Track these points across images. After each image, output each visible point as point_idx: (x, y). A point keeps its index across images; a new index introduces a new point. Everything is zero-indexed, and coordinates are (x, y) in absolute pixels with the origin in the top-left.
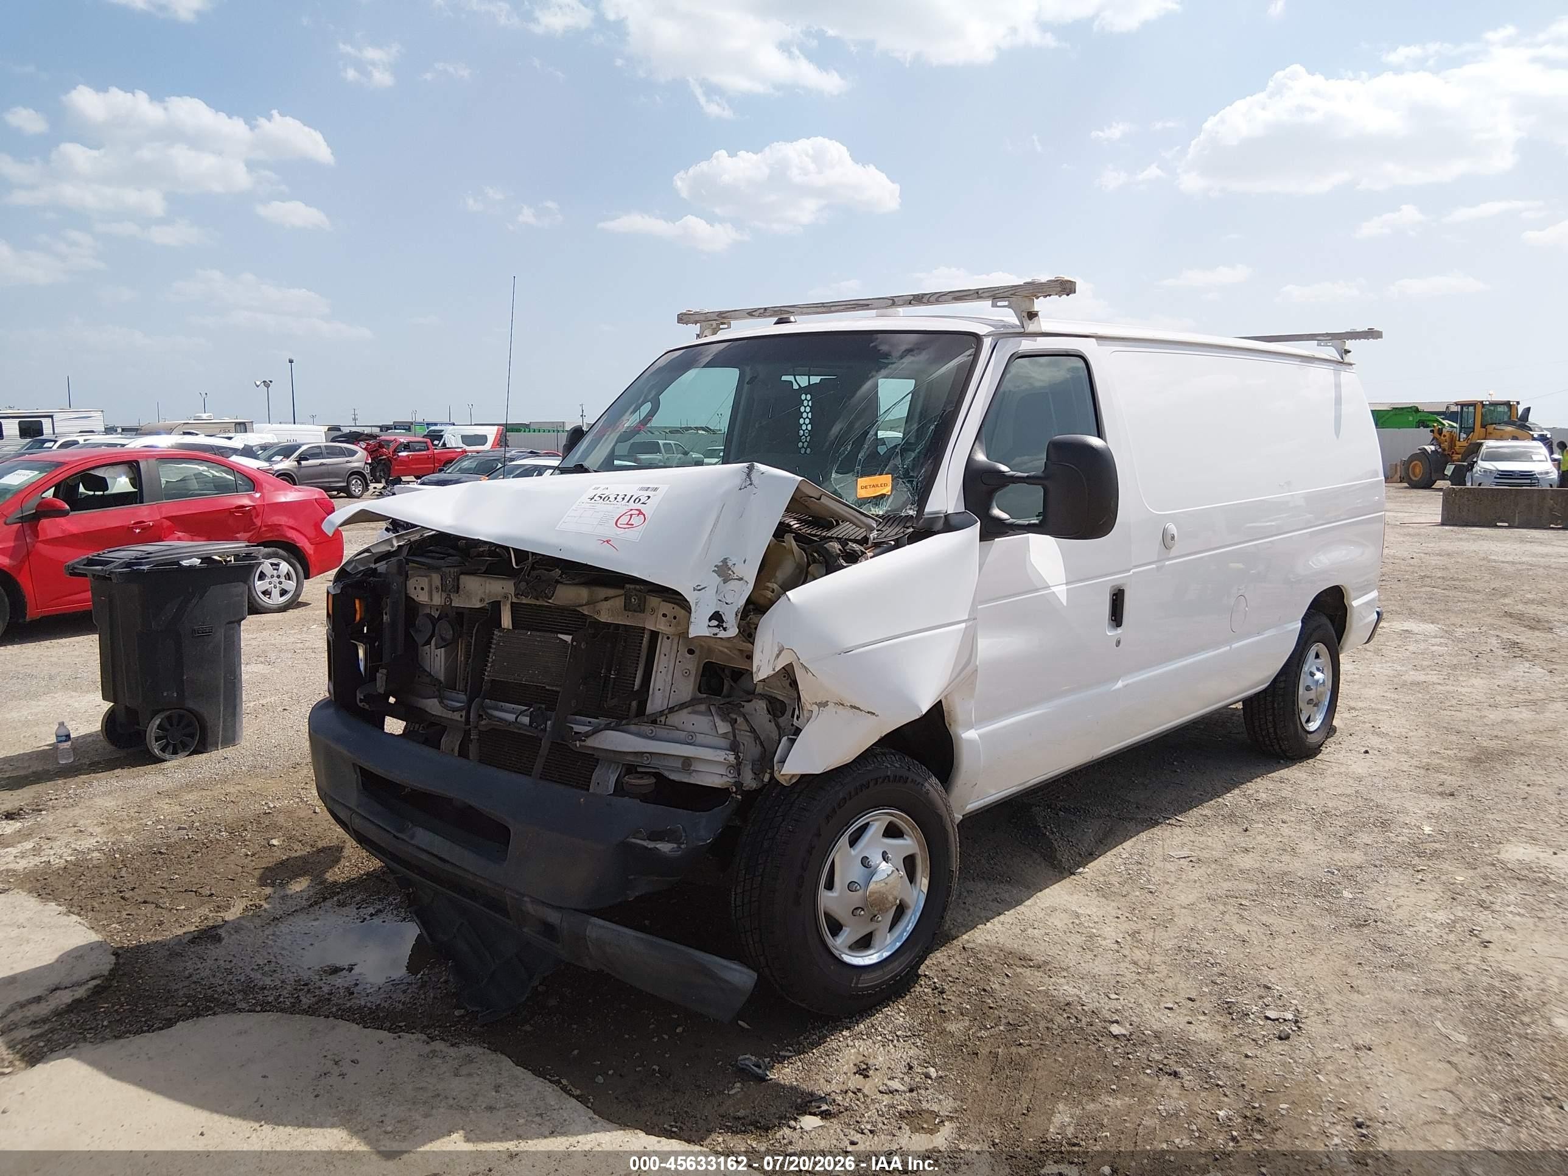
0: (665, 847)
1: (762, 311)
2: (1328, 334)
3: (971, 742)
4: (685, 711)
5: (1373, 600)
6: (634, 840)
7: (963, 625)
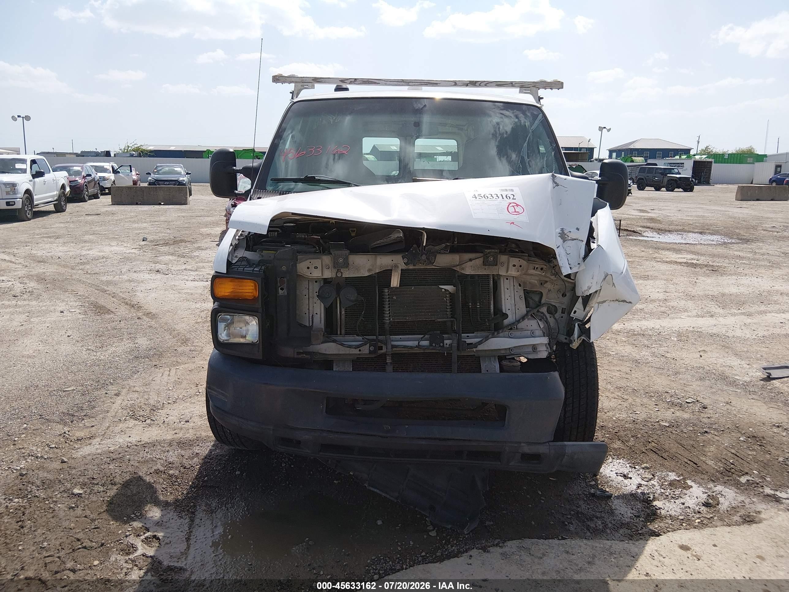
1: (353, 80)
4: (525, 320)
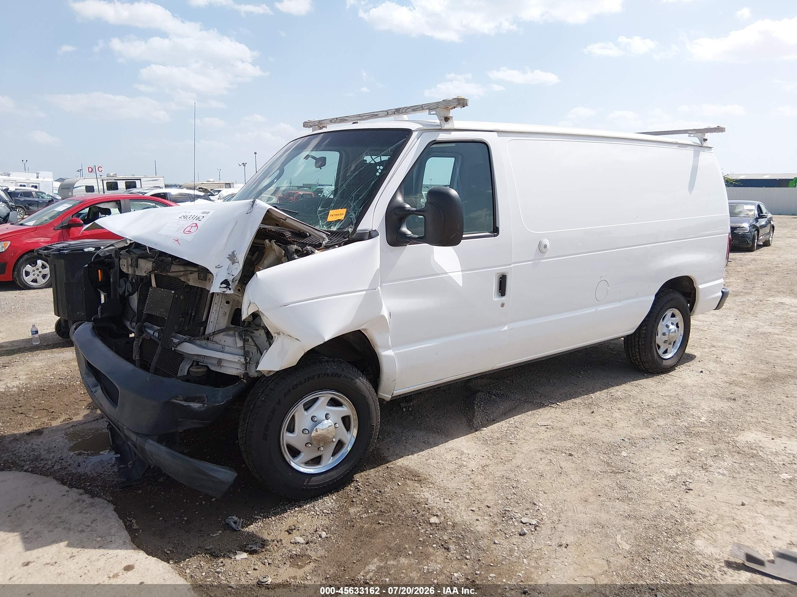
0: (196, 405)
2: (695, 130)
3: (388, 357)
4: (222, 334)
5: (721, 283)
6: (175, 401)
7: (364, 292)
